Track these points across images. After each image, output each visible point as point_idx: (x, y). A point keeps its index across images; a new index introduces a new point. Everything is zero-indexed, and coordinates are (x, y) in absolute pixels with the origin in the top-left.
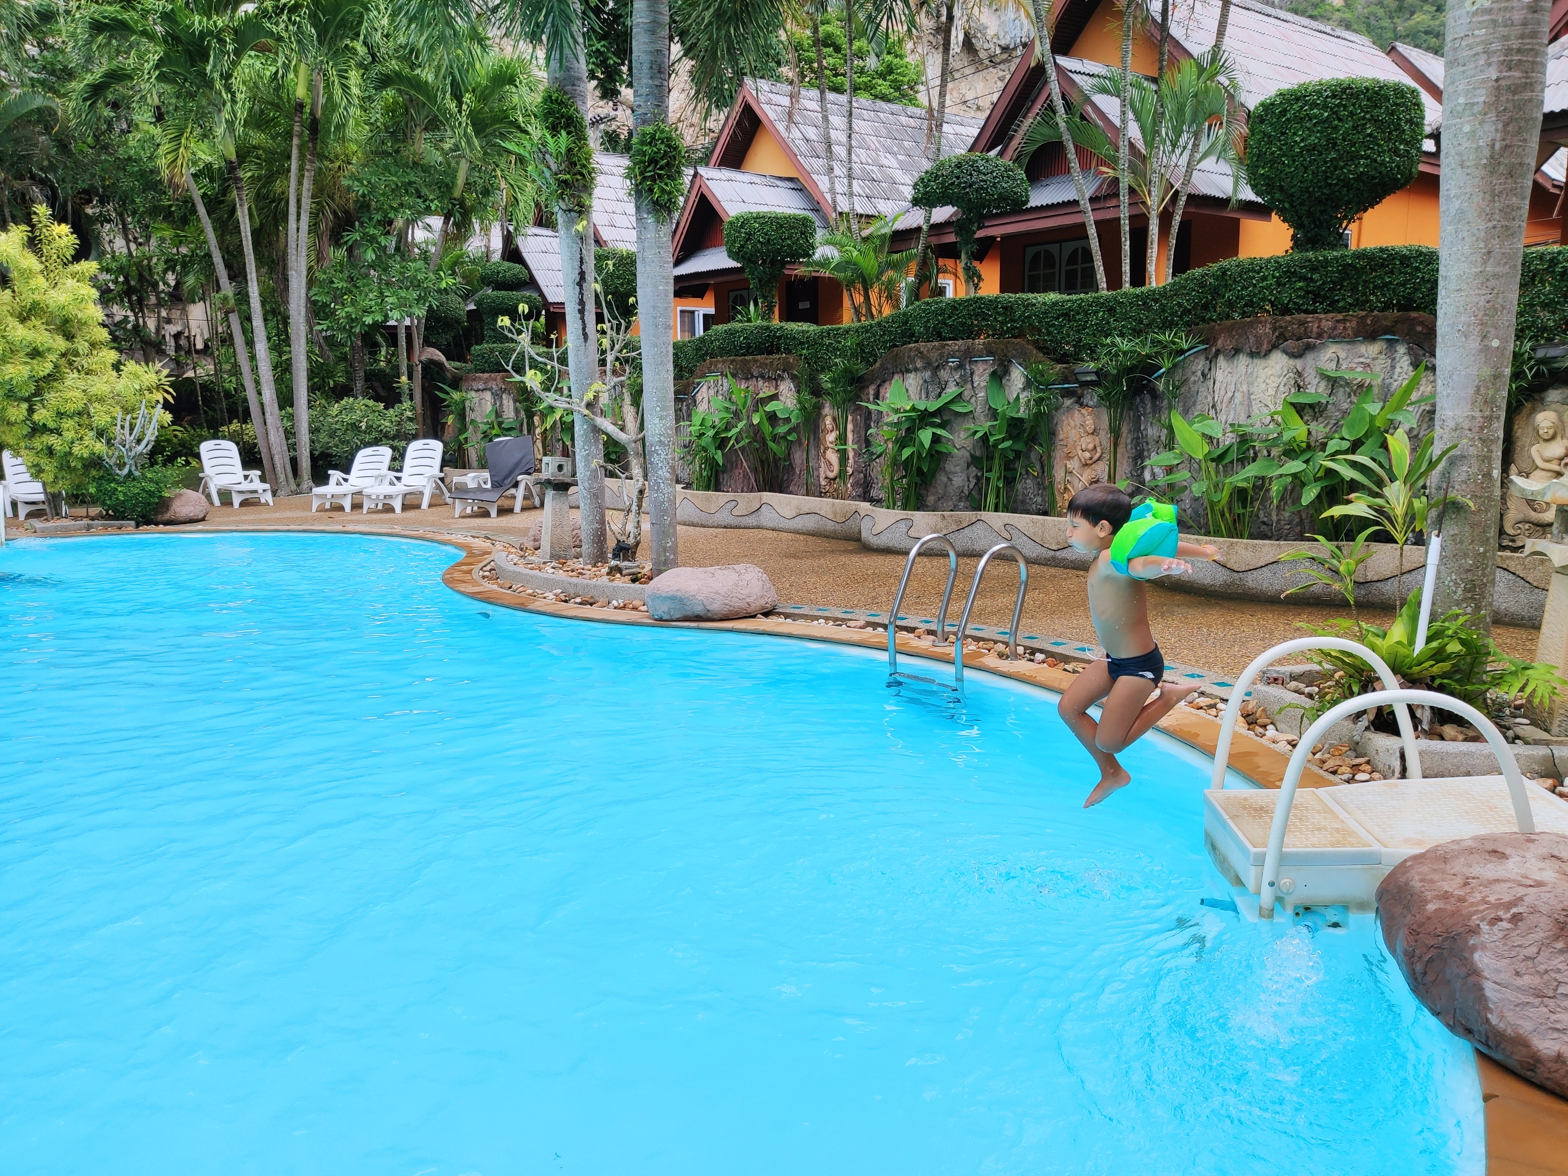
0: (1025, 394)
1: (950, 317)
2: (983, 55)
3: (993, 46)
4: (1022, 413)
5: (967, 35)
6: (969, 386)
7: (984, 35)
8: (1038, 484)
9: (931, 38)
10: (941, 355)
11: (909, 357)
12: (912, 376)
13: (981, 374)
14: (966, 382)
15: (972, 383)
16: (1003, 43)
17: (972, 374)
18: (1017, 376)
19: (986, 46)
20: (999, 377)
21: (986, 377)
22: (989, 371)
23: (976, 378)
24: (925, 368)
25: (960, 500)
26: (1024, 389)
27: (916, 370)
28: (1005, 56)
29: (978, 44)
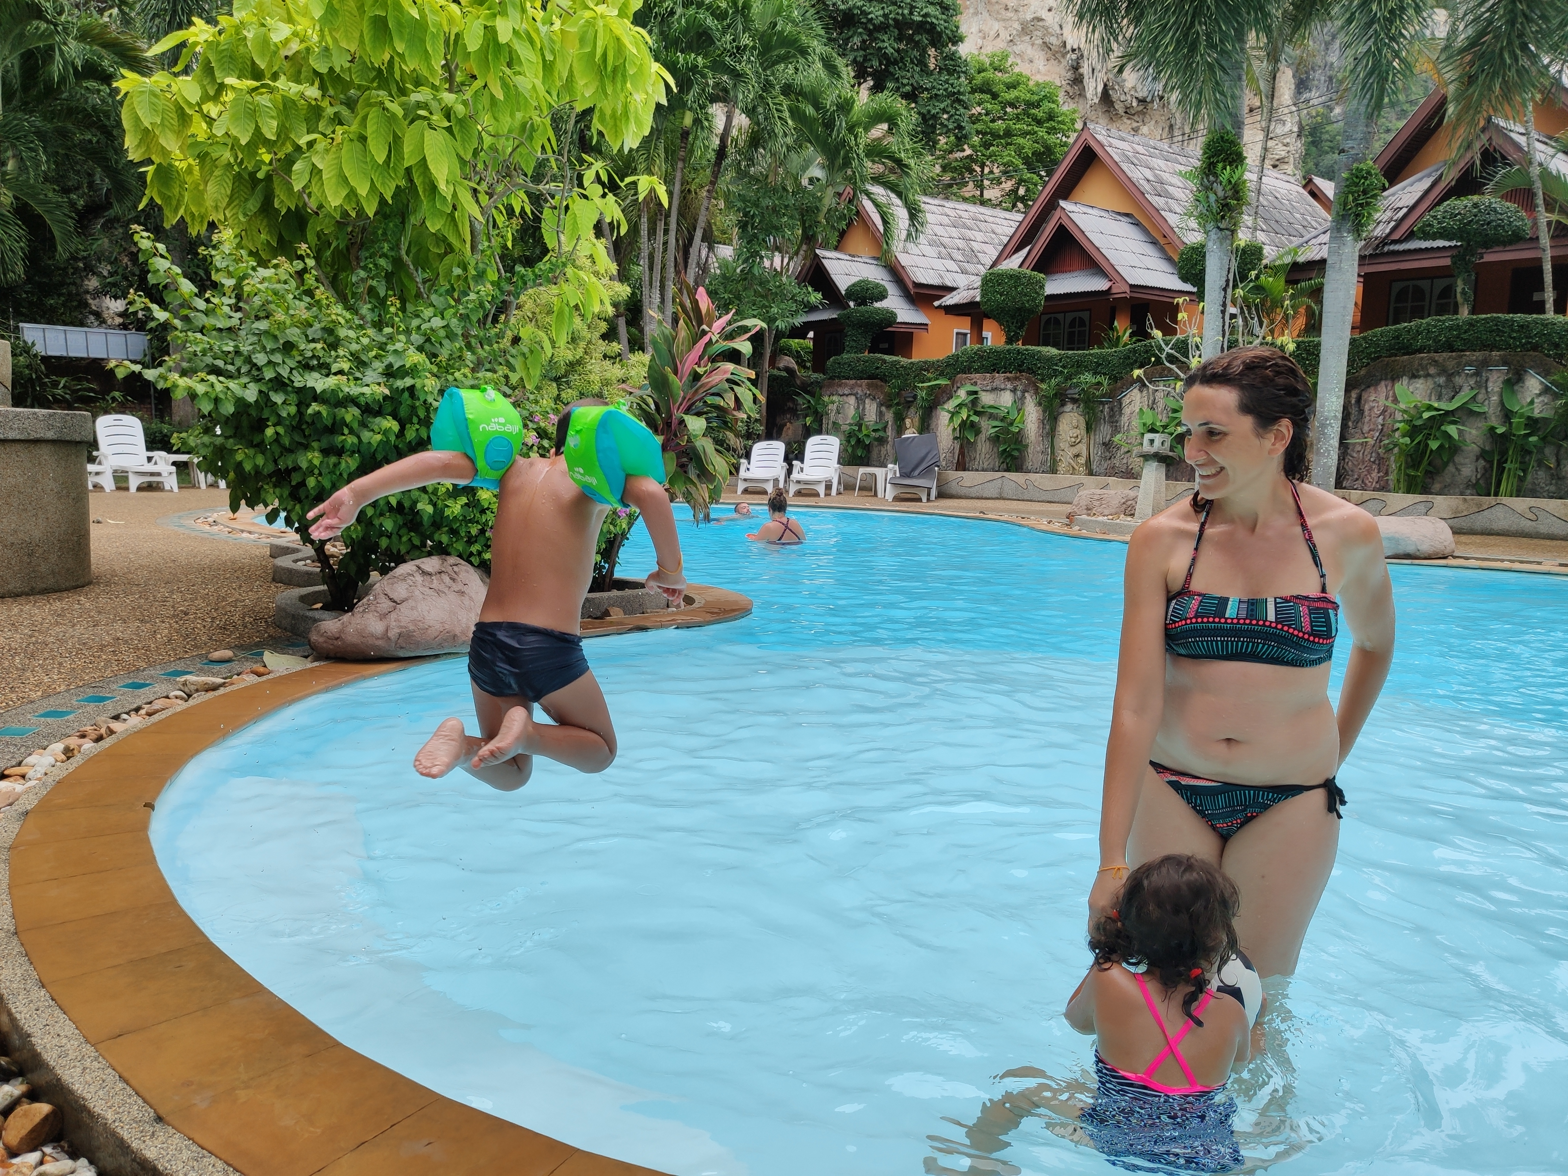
0: (1541, 399)
1: (1465, 332)
2: (1119, 107)
3: (1129, 98)
4: (1536, 414)
5: (1105, 85)
6: (1483, 391)
7: (1122, 87)
8: (1552, 475)
9: (1069, 88)
10: (1459, 364)
11: (1420, 365)
12: (1421, 381)
13: (1495, 380)
14: (1480, 387)
15: (1486, 388)
16: (1140, 95)
17: (1487, 381)
18: (1533, 384)
19: (1123, 98)
20: (1514, 381)
21: (1499, 384)
22: (1501, 379)
23: (1490, 384)
24: (1439, 375)
25: (1467, 487)
26: (1540, 395)
27: (1428, 375)
28: (1141, 108)
29: (1114, 95)
